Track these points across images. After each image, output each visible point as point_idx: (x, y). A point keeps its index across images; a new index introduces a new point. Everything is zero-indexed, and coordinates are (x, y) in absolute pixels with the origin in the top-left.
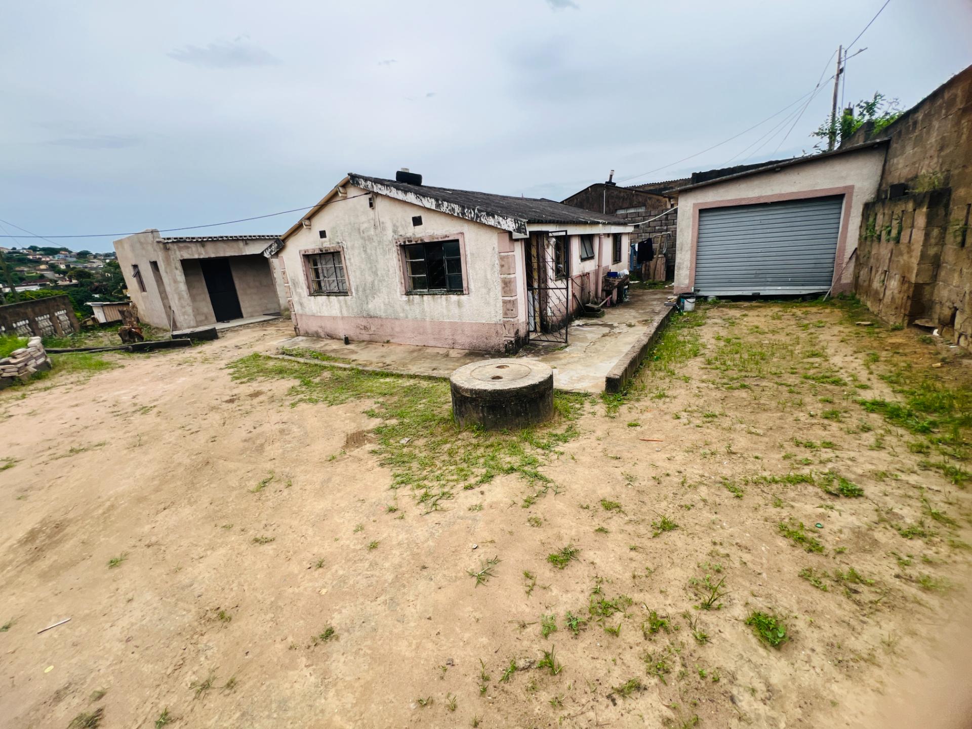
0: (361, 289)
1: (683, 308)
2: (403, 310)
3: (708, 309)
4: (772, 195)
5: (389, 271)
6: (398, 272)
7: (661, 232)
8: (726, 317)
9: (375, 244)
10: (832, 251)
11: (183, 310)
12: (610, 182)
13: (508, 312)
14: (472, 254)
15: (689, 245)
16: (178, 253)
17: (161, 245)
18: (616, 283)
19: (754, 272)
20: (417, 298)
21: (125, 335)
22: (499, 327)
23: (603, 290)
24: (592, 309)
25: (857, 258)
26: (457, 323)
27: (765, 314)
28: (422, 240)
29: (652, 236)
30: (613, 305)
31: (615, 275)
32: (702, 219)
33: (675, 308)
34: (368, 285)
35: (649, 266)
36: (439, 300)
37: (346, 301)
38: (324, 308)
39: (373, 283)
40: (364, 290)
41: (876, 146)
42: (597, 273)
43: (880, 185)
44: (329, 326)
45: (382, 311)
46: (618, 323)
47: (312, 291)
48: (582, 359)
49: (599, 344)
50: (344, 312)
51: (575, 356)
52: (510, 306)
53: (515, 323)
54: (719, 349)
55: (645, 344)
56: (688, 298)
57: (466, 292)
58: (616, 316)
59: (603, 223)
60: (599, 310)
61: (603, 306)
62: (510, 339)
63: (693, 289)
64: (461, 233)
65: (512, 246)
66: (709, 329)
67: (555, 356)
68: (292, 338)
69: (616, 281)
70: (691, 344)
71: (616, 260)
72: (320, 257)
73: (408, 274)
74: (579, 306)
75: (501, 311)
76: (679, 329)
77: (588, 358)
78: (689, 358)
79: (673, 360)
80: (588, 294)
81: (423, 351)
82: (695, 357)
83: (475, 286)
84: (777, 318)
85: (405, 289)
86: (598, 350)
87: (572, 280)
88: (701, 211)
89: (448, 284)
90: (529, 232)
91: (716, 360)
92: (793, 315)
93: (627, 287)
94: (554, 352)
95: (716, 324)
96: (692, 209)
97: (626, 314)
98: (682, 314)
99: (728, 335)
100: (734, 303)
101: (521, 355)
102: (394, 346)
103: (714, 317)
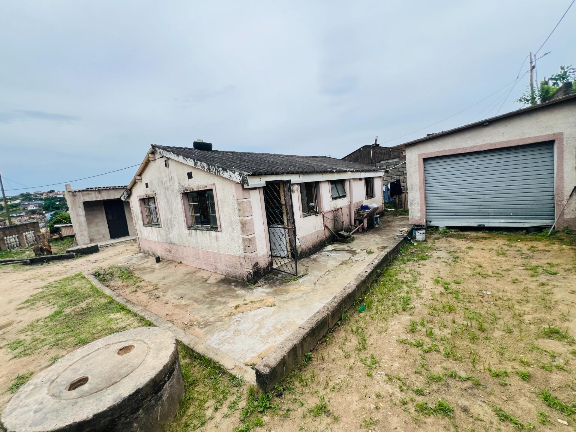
0: (166, 223)
1: (414, 238)
2: (187, 240)
3: (437, 239)
4: (484, 145)
5: (178, 211)
6: (182, 212)
8: (452, 249)
9: (170, 192)
12: (376, 144)
13: (246, 248)
14: (221, 200)
15: (418, 186)
18: (366, 215)
19: (477, 207)
20: (194, 232)
21: (38, 251)
22: (242, 260)
23: (355, 220)
24: (342, 236)
26: (217, 253)
27: (490, 247)
29: (401, 178)
30: (364, 231)
31: (366, 208)
32: (427, 166)
33: (405, 239)
34: (169, 220)
36: (206, 235)
37: (159, 231)
40: (167, 224)
42: (350, 207)
45: (177, 240)
46: (361, 250)
47: (146, 223)
48: (305, 295)
49: (333, 273)
50: (159, 238)
51: (302, 289)
52: (247, 243)
53: (252, 258)
54: (432, 300)
55: (351, 292)
56: (420, 230)
57: (219, 230)
58: (363, 241)
59: (351, 171)
60: (348, 237)
61: (355, 233)
62: (249, 270)
63: (425, 220)
64: (213, 184)
65: (246, 194)
66: (432, 265)
67: (286, 288)
68: (136, 254)
69: (366, 212)
70: (408, 286)
71: (371, 196)
72: (149, 200)
73: (190, 213)
74: (332, 234)
75: (242, 247)
76: (404, 263)
77: (312, 293)
78: (397, 312)
79: (379, 313)
80: (342, 224)
81: (195, 274)
82: (403, 312)
83: (224, 225)
84: (502, 254)
85: (187, 224)
86: (328, 282)
87: (323, 215)
88: (425, 160)
89: (212, 222)
90: (266, 182)
91: (422, 324)
92: (519, 251)
93: (378, 216)
94: (288, 283)
95: (441, 258)
96: (417, 158)
97: (372, 240)
98: (413, 245)
99: (448, 276)
100: (461, 233)
101: (259, 285)
102: (182, 267)
103: (441, 249)
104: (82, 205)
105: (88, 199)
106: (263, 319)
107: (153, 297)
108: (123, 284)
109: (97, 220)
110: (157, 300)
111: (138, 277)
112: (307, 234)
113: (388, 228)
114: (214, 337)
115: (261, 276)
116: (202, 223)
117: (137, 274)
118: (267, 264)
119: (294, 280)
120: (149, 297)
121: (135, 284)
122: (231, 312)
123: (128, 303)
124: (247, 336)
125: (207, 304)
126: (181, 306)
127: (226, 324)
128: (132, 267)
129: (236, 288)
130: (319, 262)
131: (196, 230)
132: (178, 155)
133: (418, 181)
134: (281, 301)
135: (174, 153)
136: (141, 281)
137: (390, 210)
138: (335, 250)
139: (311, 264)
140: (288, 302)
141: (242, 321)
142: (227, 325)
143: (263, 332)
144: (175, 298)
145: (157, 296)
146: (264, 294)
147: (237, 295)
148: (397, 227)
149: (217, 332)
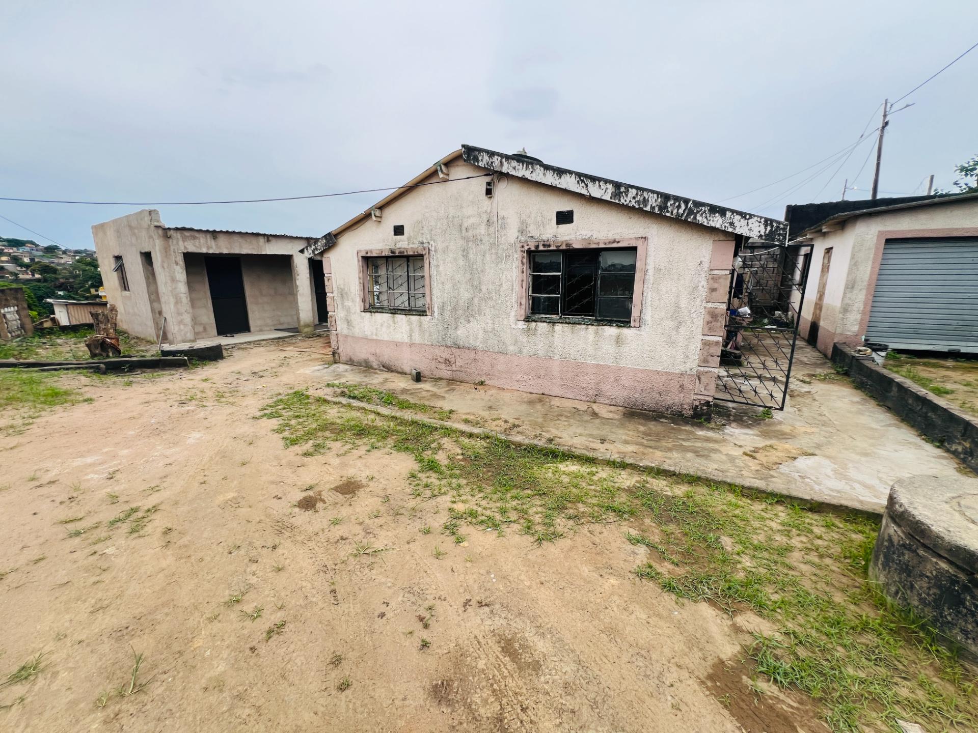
0: (448, 308)
6: (517, 287)
11: (179, 318)
13: (710, 358)
14: (657, 270)
16: (181, 243)
17: (160, 232)
19: (954, 322)
20: (542, 327)
21: (96, 348)
22: (688, 379)
28: (567, 245)
32: (889, 251)
34: (461, 302)
36: (583, 333)
38: (384, 329)
39: (470, 301)
40: (455, 309)
44: (387, 355)
45: (479, 340)
47: (367, 305)
48: (830, 439)
50: (417, 337)
52: (715, 350)
56: (881, 350)
57: (633, 324)
62: (705, 398)
63: (863, 337)
64: (643, 238)
67: (774, 428)
68: (328, 365)
73: (529, 292)
75: (696, 356)
77: (835, 437)
83: (653, 316)
85: (525, 312)
88: (889, 241)
96: (876, 238)
101: (719, 423)
102: (492, 391)
104: (181, 260)
119: (769, 418)
127: (790, 480)
133: (868, 275)
144: (591, 442)
146: (756, 437)
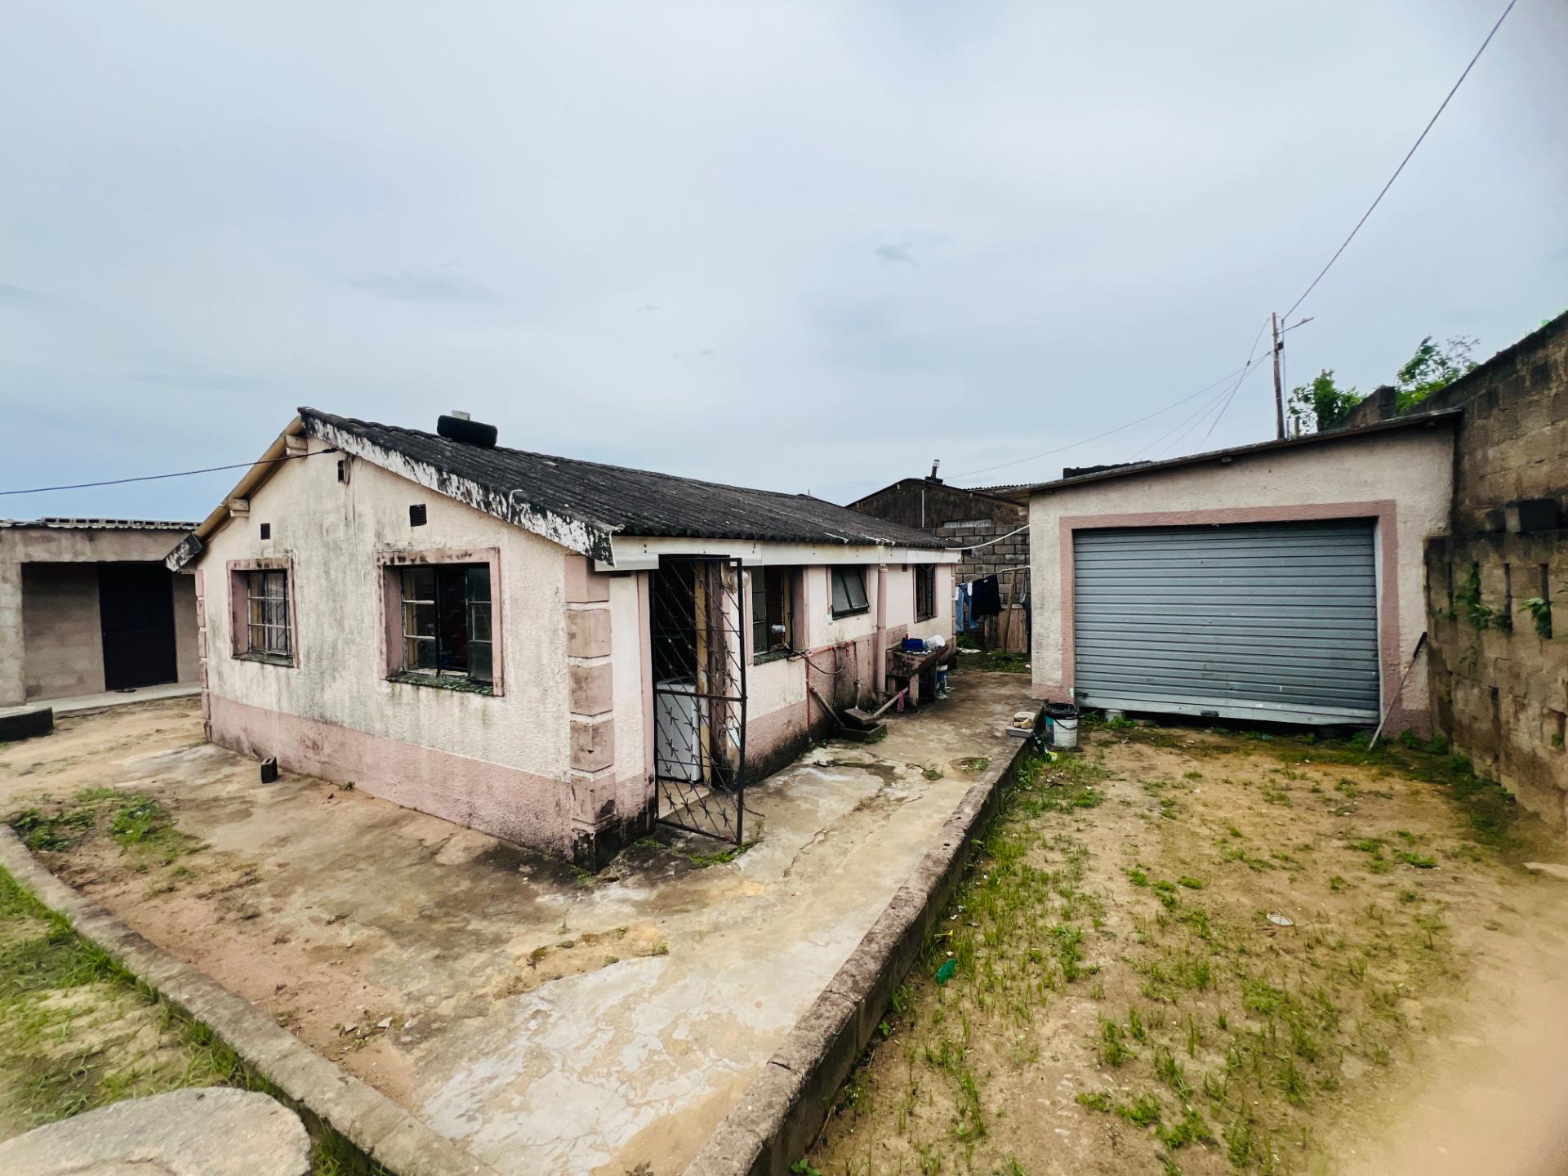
0: (314, 656)
1: (1050, 738)
2: (382, 715)
3: (1106, 744)
4: (1221, 511)
5: (363, 621)
6: (377, 625)
7: (1016, 565)
8: (1150, 778)
9: (345, 559)
10: (1370, 635)
12: (933, 477)
13: (581, 754)
14: (514, 601)
15: (1058, 601)
16: (19, 548)
18: (916, 664)
19: (1200, 666)
20: (406, 691)
22: (563, 792)
23: (887, 677)
24: (854, 722)
25: (1434, 657)
26: (480, 764)
27: (1243, 776)
28: (423, 559)
29: (1000, 570)
30: (908, 710)
31: (917, 645)
32: (1080, 549)
33: (1030, 741)
34: (326, 647)
35: (997, 624)
36: (448, 704)
37: (288, 678)
38: (254, 688)
39: (334, 646)
40: (320, 659)
41: (1431, 424)
42: (875, 641)
43: (1455, 503)
45: (347, 711)
46: (907, 765)
47: (243, 647)
48: (759, 913)
49: (836, 836)
50: (285, 703)
51: (750, 893)
52: (585, 740)
53: (597, 787)
54: (1142, 943)
55: (913, 918)
56: (1064, 717)
57: (497, 691)
58: (911, 740)
59: (887, 545)
60: (872, 725)
61: (886, 713)
62: (584, 827)
63: (1072, 690)
64: (494, 549)
65: (598, 589)
66: (1112, 825)
67: (701, 886)
68: (191, 746)
69: (917, 658)
70: (1062, 893)
71: (926, 614)
72: (265, 577)
73: (404, 631)
74: (826, 717)
75: (567, 751)
76: (1036, 816)
77: (779, 907)
78: (1050, 985)
79: (999, 990)
80: (853, 688)
81: (395, 829)
82: (1070, 986)
83: (516, 679)
84: (1278, 797)
85: (388, 665)
86: (823, 867)
87: (807, 659)
88: (1077, 534)
89: (473, 666)
90: (661, 557)
91: (1138, 1035)
92: (1315, 791)
93: (945, 668)
94: (704, 871)
95: (1129, 804)
96: (1057, 527)
97: (932, 737)
98: (1048, 759)
99: (1163, 861)
100: (1163, 731)
101: (611, 875)
102: (352, 803)
103: (1122, 776)
104: (14, 574)
105: (40, 553)
106: (627, 1006)
107: (232, 916)
108: (124, 860)
109: (65, 626)
110: (248, 926)
111: (188, 832)
112: (762, 713)
113: (969, 704)
114: (454, 1082)
115: (621, 847)
116: (441, 664)
117: (183, 822)
118: (642, 806)
119: (723, 861)
120: (216, 916)
121: (169, 863)
122: (518, 979)
123: (131, 944)
124: (574, 1078)
125: (434, 945)
126: (336, 952)
127: (497, 1025)
128: (167, 793)
129: (533, 886)
130: (792, 800)
131: (417, 685)
132: (387, 449)
133: (1059, 586)
134: (683, 936)
135: (374, 443)
136: (193, 852)
137: (968, 651)
138: (834, 763)
139: (770, 807)
140: (706, 940)
141: (555, 1015)
142: (502, 1032)
143: (631, 1057)
144: (315, 920)
145: (250, 912)
146: (628, 909)
147: (539, 909)
148: (995, 702)
149: (464, 1063)
